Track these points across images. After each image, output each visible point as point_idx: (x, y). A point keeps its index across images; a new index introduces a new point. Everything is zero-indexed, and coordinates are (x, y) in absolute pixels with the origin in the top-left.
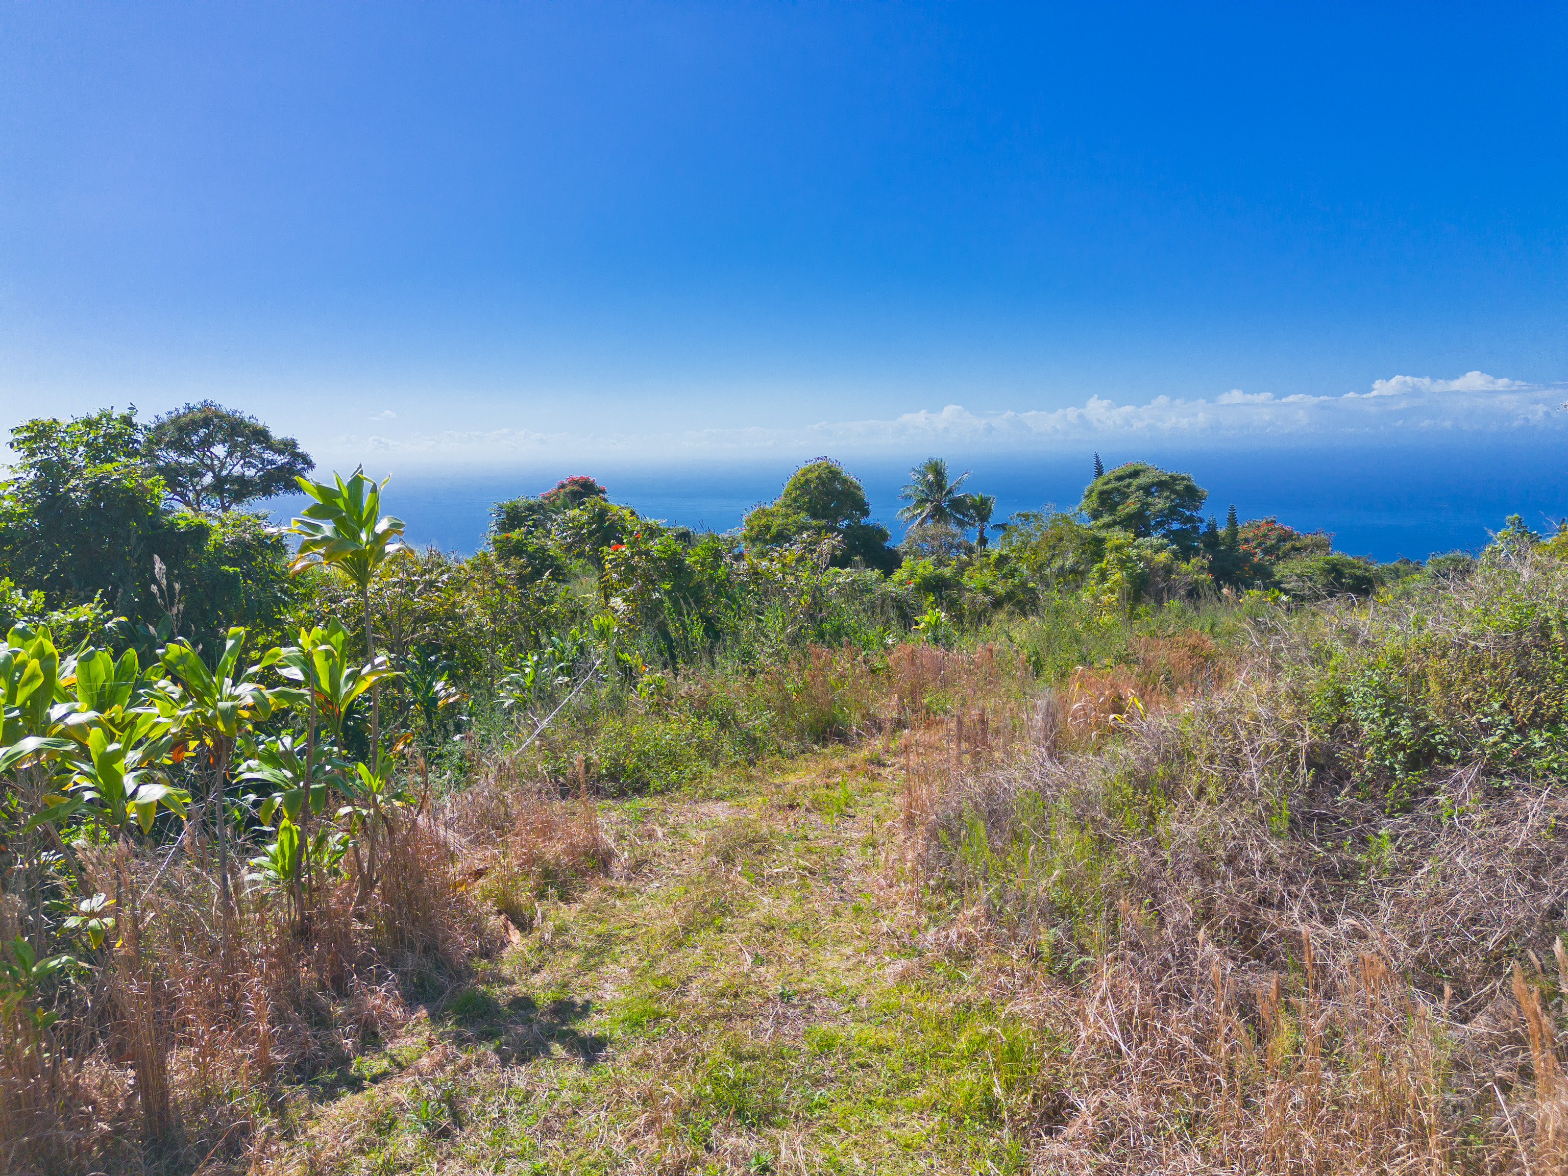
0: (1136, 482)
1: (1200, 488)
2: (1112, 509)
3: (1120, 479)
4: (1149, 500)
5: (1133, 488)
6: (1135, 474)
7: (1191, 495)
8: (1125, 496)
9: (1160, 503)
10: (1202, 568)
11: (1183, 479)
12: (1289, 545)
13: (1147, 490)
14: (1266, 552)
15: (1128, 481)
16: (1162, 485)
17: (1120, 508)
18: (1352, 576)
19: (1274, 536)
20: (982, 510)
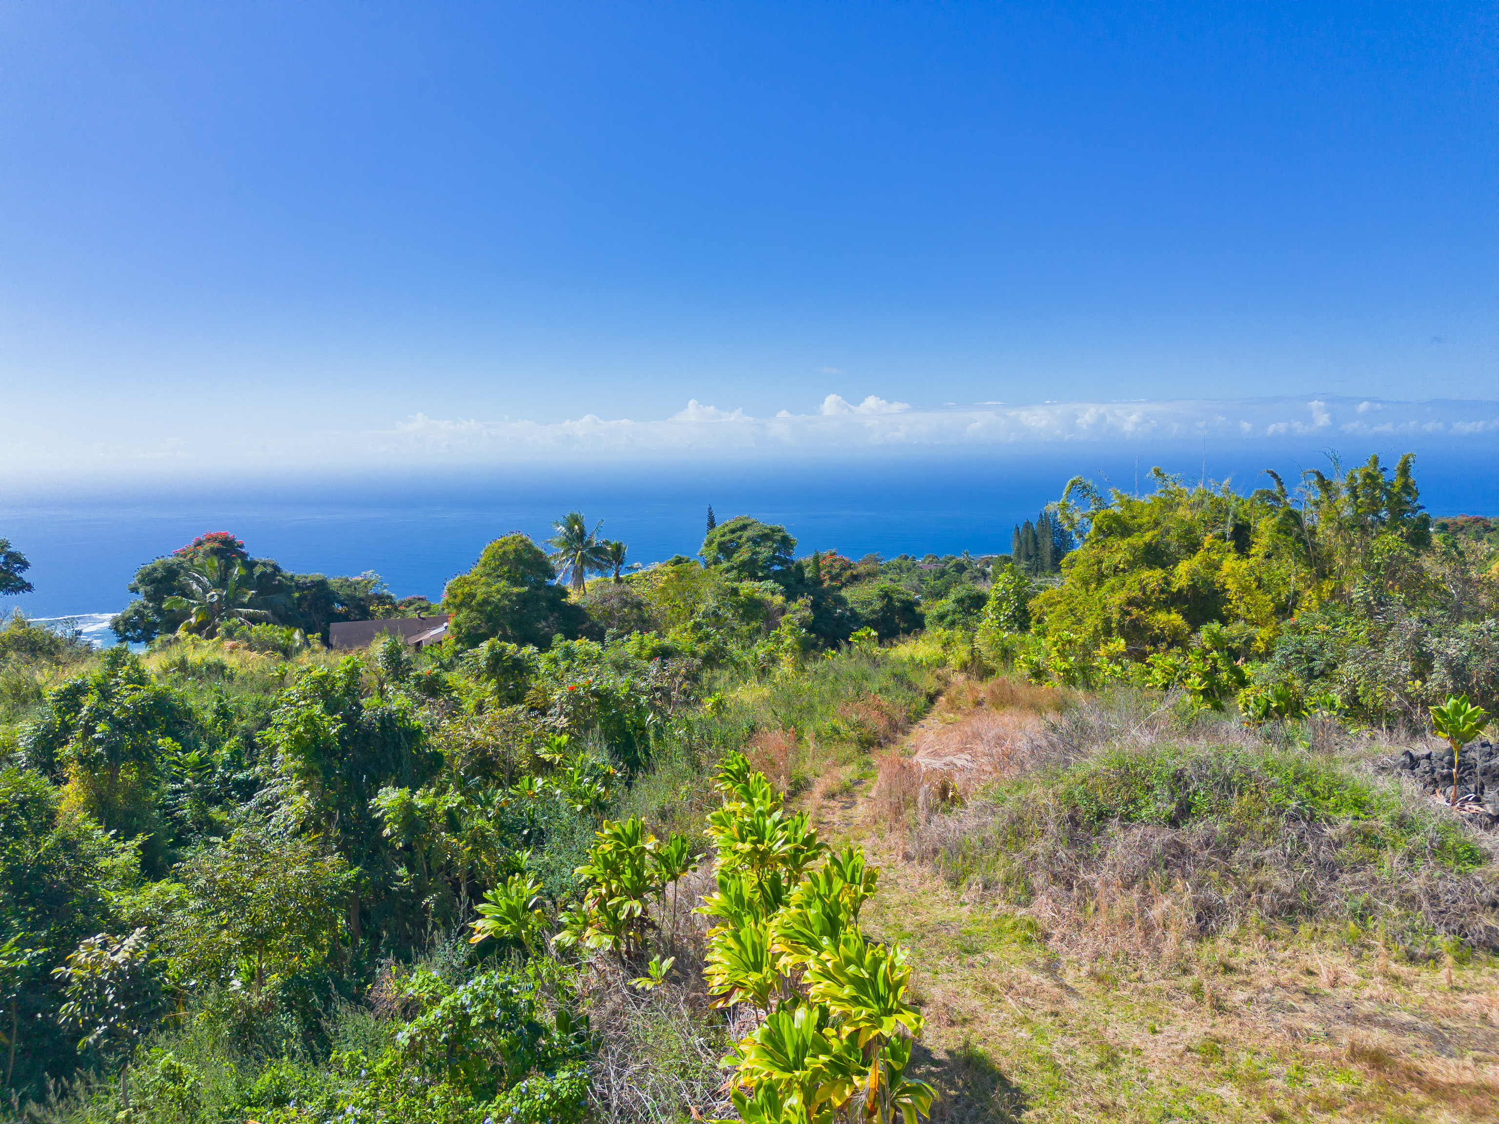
0: (747, 534)
1: (791, 537)
2: (728, 557)
3: (733, 531)
4: (758, 549)
5: (744, 539)
6: (744, 527)
7: (786, 543)
8: (739, 546)
9: (765, 552)
10: (806, 605)
11: (779, 531)
12: (848, 573)
13: (755, 541)
14: (832, 579)
15: (739, 533)
16: (765, 537)
17: (735, 555)
18: (900, 601)
19: (837, 565)
20: (618, 555)
